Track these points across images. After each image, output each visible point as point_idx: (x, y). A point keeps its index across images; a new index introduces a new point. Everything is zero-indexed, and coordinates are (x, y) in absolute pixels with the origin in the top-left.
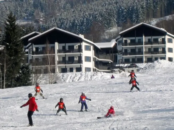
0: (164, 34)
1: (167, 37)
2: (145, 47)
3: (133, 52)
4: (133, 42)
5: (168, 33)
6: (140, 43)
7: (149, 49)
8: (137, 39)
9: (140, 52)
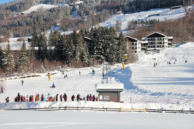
0: (164, 36)
1: (165, 38)
2: (156, 42)
3: (152, 43)
4: (152, 39)
5: (166, 36)
6: (154, 40)
7: (158, 43)
8: (153, 38)
9: (154, 43)
